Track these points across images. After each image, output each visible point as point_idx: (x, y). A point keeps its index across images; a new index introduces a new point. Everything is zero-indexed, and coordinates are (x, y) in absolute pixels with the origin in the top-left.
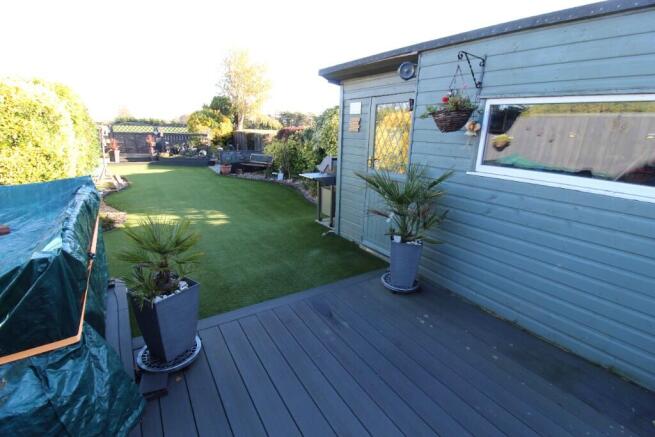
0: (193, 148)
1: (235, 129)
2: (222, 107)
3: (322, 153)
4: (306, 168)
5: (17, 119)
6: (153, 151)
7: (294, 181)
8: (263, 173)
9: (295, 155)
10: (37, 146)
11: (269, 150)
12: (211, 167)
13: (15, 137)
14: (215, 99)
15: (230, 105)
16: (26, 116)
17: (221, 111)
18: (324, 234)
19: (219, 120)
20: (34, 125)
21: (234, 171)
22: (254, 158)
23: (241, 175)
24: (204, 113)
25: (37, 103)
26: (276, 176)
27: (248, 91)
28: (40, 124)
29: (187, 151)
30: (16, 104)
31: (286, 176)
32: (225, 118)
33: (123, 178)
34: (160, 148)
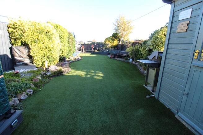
0: (104, 49)
1: (118, 43)
2: (115, 36)
3: (150, 51)
4: (142, 57)
5: (37, 34)
6: (93, 49)
7: (136, 63)
8: (124, 58)
9: (138, 52)
10: (43, 44)
11: (128, 50)
12: (108, 55)
13: (36, 40)
14: (114, 33)
15: (118, 35)
16: (40, 33)
17: (115, 37)
18: (148, 96)
19: (113, 40)
20: (43, 36)
21: (115, 57)
22: (122, 53)
23: (117, 59)
24: (110, 38)
25: (45, 29)
26: (129, 60)
27: (124, 30)
28: (45, 36)
29: (102, 50)
30: (37, 29)
31: (133, 60)
32: (116, 40)
33: (81, 57)
34: (95, 49)
